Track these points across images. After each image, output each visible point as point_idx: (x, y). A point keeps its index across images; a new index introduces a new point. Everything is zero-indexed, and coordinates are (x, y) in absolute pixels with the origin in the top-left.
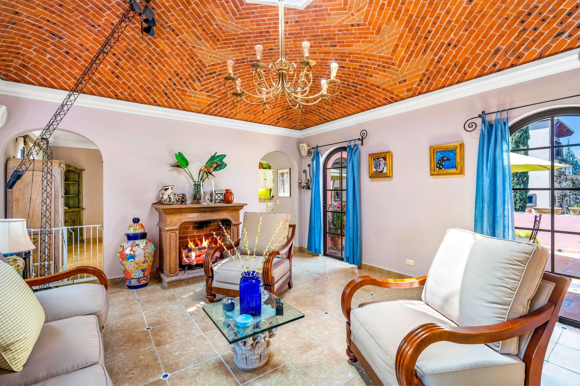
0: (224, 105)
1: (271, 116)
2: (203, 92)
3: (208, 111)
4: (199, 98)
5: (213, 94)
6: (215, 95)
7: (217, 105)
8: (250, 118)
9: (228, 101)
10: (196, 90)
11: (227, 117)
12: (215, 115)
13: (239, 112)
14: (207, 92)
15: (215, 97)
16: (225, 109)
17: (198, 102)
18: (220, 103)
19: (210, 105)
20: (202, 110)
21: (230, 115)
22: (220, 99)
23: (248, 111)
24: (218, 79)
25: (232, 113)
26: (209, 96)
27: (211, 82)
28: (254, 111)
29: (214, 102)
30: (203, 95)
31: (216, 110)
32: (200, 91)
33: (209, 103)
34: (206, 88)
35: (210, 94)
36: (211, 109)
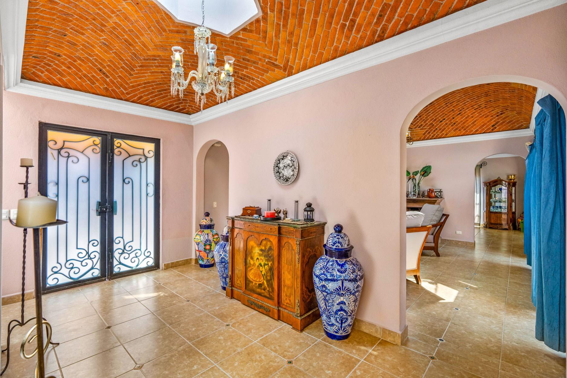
0: (434, 131)
1: (483, 126)
2: (417, 128)
3: (425, 138)
4: (416, 132)
5: (423, 127)
6: (425, 127)
7: (429, 133)
8: (461, 133)
9: (437, 127)
10: (412, 129)
11: (440, 138)
12: (431, 139)
13: (449, 132)
14: (419, 127)
15: (426, 128)
16: (436, 133)
17: (416, 135)
18: (431, 131)
19: (424, 134)
20: (420, 138)
21: (442, 136)
22: (429, 129)
23: (457, 129)
24: (421, 119)
25: (443, 134)
26: (422, 129)
27: (418, 122)
28: (463, 128)
29: (426, 132)
30: (417, 130)
31: (430, 135)
32: (415, 128)
33: (424, 133)
34: (417, 126)
35: (421, 128)
36: (426, 136)
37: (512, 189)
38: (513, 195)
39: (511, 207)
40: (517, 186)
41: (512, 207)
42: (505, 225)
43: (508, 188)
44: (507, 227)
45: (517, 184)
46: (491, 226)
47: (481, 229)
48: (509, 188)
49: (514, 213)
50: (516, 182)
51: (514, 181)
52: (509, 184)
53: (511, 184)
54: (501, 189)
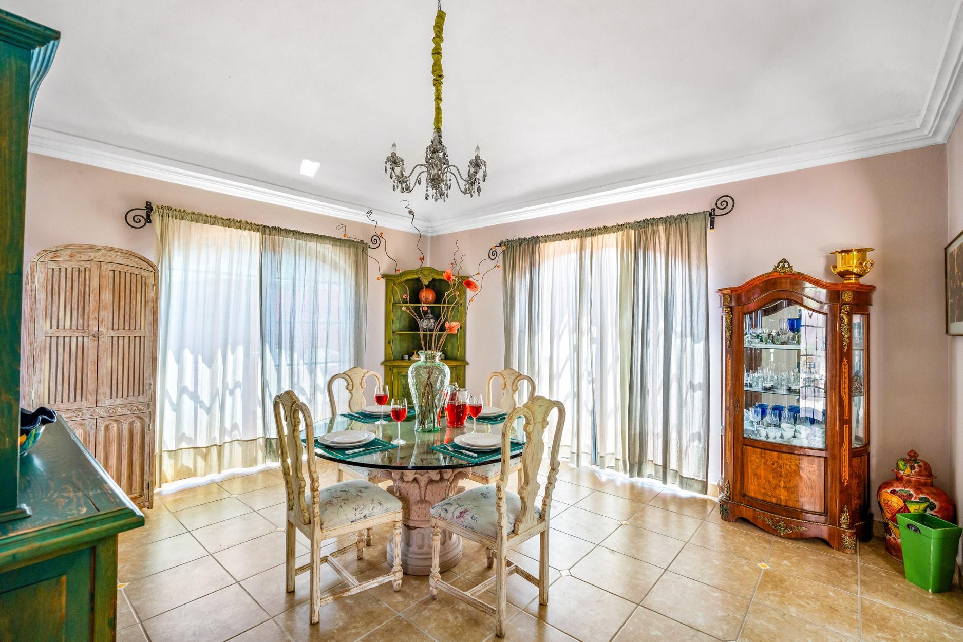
37: (850, 323)
38: (857, 357)
39: (846, 421)
40: (874, 310)
41: (849, 422)
42: (812, 517)
43: (833, 319)
44: (824, 531)
45: (875, 297)
46: (747, 513)
47: (709, 508)
48: (834, 317)
49: (861, 453)
50: (872, 288)
51: (862, 281)
52: (835, 295)
53: (848, 297)
54: (795, 325)
